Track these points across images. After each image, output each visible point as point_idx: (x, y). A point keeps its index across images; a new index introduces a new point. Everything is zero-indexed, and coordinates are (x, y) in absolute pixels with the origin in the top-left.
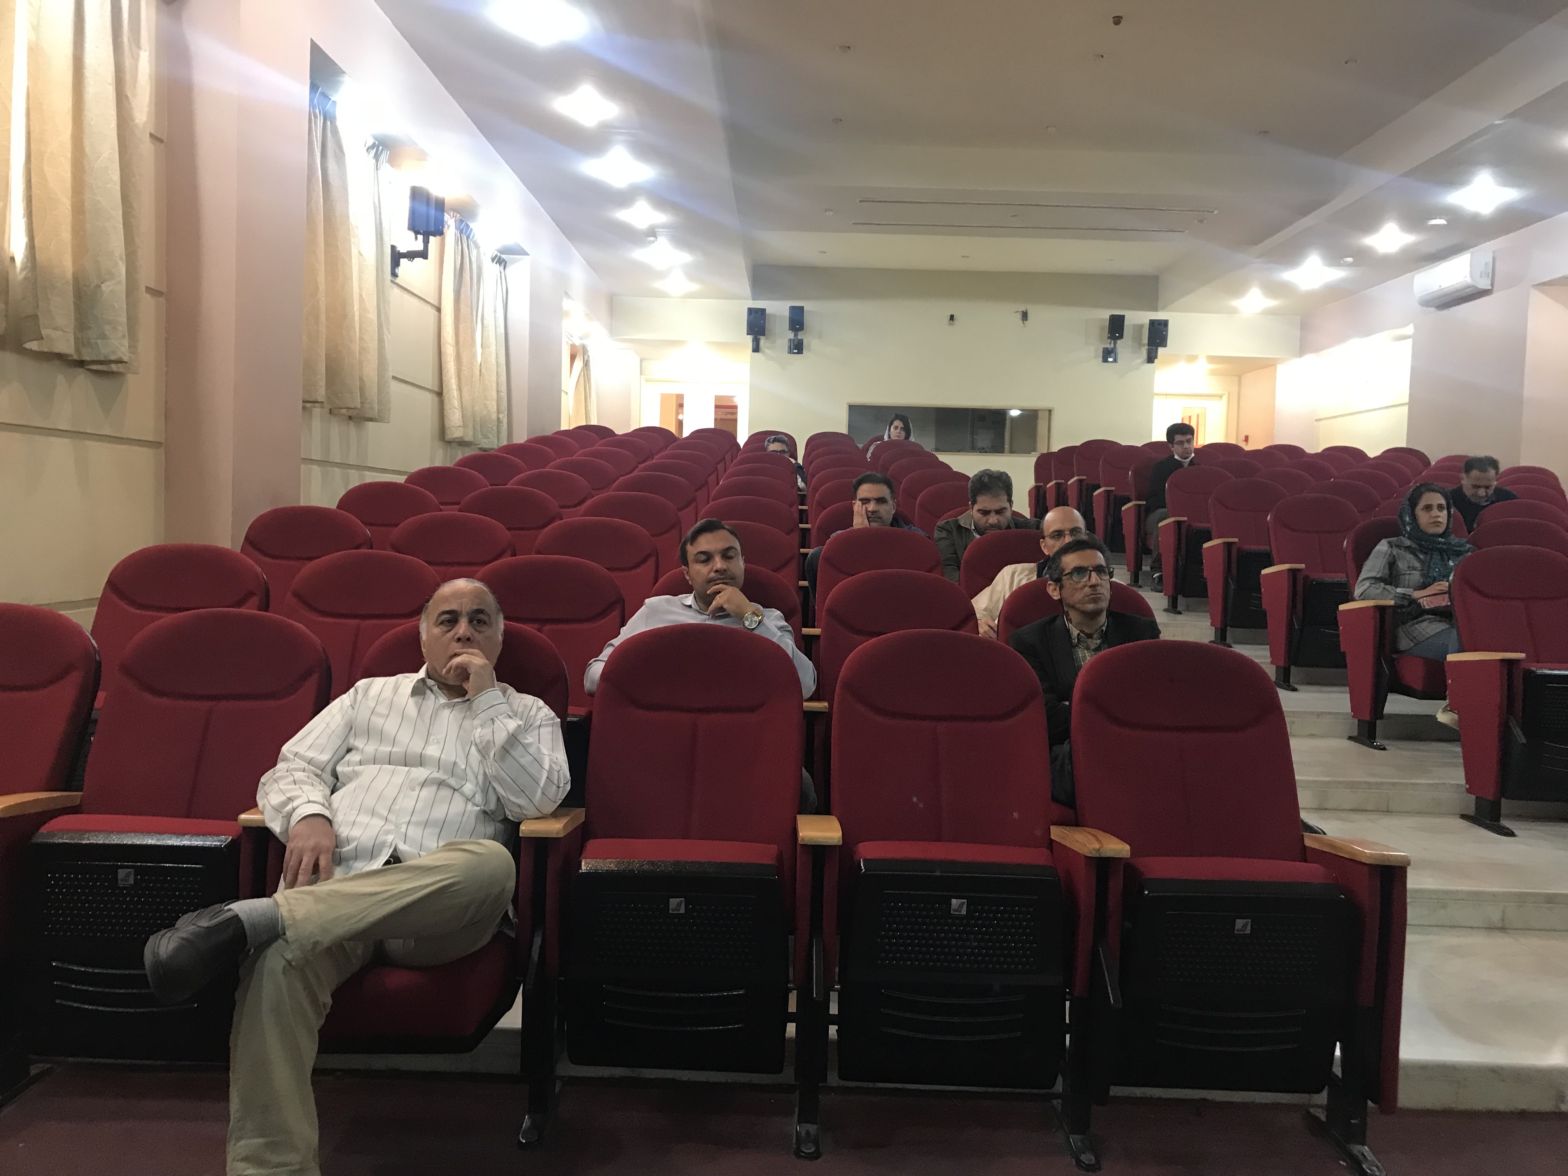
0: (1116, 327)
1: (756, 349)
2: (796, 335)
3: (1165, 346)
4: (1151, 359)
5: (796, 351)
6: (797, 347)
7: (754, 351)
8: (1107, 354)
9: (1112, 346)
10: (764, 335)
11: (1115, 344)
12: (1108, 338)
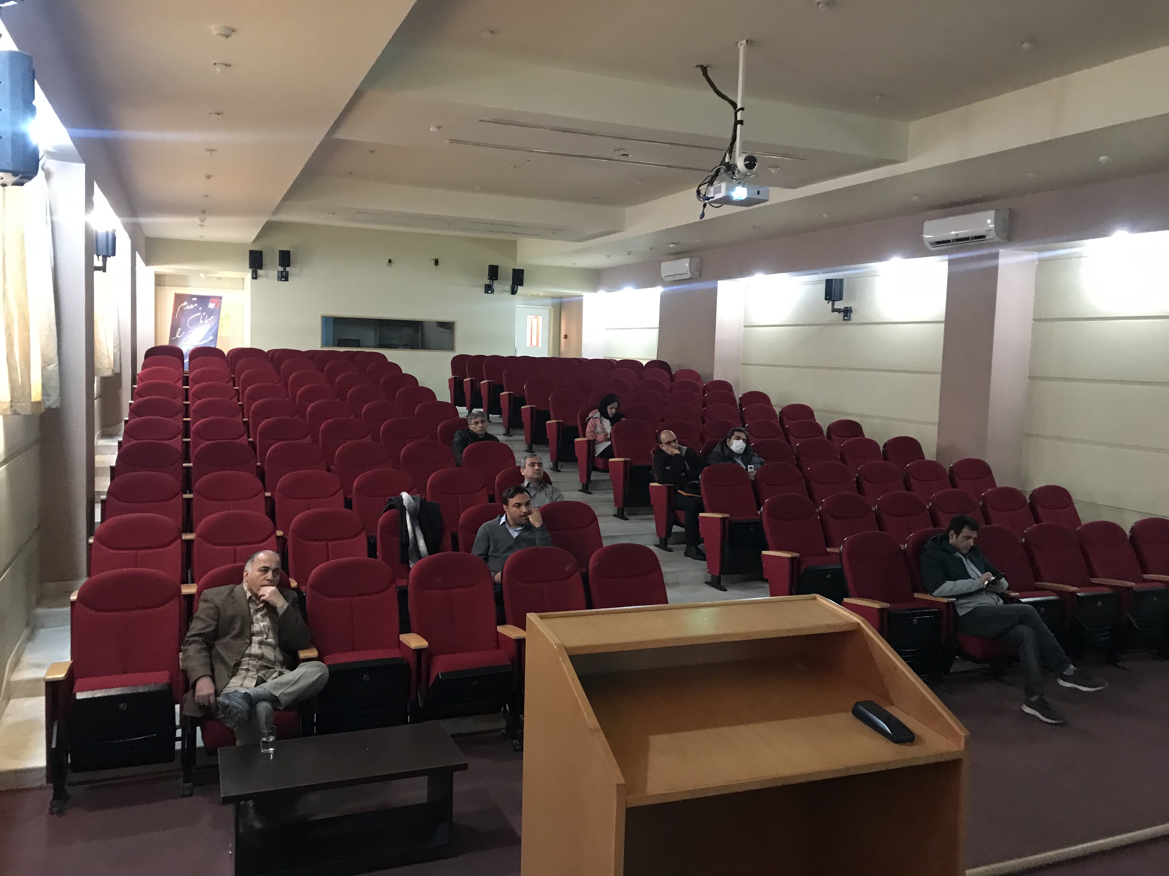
0: (494, 272)
1: (255, 277)
2: (285, 269)
3: (522, 285)
4: (514, 292)
5: (284, 279)
6: (284, 277)
7: (253, 278)
8: (489, 289)
9: (491, 284)
10: (261, 268)
11: (493, 283)
12: (489, 279)
